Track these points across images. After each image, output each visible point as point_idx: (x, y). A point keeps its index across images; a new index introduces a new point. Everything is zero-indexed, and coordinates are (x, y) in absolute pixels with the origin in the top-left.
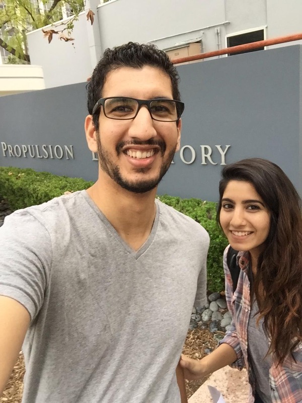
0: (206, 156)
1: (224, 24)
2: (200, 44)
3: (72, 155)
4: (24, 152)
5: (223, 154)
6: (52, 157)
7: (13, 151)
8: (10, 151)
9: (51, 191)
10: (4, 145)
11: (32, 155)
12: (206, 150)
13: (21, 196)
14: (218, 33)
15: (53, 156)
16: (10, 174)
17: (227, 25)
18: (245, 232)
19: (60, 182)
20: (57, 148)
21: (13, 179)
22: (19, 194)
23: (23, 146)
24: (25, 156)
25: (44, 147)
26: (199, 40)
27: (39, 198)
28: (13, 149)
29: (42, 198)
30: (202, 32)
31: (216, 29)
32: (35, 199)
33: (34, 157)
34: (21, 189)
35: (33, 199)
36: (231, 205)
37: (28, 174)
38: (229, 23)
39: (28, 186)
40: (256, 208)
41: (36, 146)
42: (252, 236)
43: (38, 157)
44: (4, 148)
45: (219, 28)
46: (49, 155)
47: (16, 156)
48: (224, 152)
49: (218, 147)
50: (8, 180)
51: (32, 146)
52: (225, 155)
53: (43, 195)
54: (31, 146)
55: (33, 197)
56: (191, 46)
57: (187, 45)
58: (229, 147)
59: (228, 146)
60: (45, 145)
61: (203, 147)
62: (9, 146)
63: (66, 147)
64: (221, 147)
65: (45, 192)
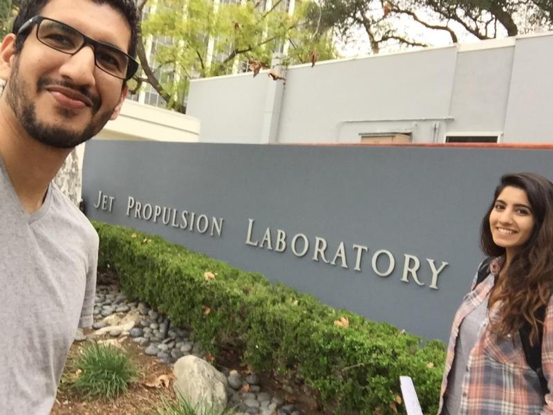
0: (410, 270)
1: (445, 120)
2: (409, 137)
3: (219, 231)
4: (156, 214)
5: (435, 272)
6: (191, 229)
7: (141, 211)
8: (137, 210)
9: (186, 267)
10: (131, 200)
11: (165, 221)
12: (412, 262)
13: (141, 267)
14: (435, 129)
15: (193, 227)
16: (134, 236)
17: (449, 121)
18: (510, 230)
19: (200, 260)
20: (203, 218)
21: (138, 243)
22: (139, 264)
23: (157, 207)
24: (155, 220)
25: (185, 214)
26: (408, 131)
27: (166, 274)
28: (142, 208)
29: (172, 275)
30: (414, 123)
31: (434, 123)
32: (161, 275)
33: (167, 225)
34: (145, 258)
35: (158, 274)
36: (503, 207)
37: (157, 242)
38: (453, 120)
39: (155, 256)
40: (524, 213)
41: (175, 211)
42: (516, 235)
43: (173, 224)
44: (131, 205)
45: (438, 123)
46: (188, 225)
47: (142, 219)
48: (437, 269)
49: (431, 262)
50: (130, 243)
51: (169, 209)
52: (438, 275)
53: (174, 272)
54: (167, 210)
55: (159, 272)
56: (397, 136)
57: (393, 135)
58: (446, 266)
59: (444, 264)
60: (187, 212)
61: (408, 257)
62: (137, 203)
63: (214, 220)
64: (434, 263)
65: (179, 269)
